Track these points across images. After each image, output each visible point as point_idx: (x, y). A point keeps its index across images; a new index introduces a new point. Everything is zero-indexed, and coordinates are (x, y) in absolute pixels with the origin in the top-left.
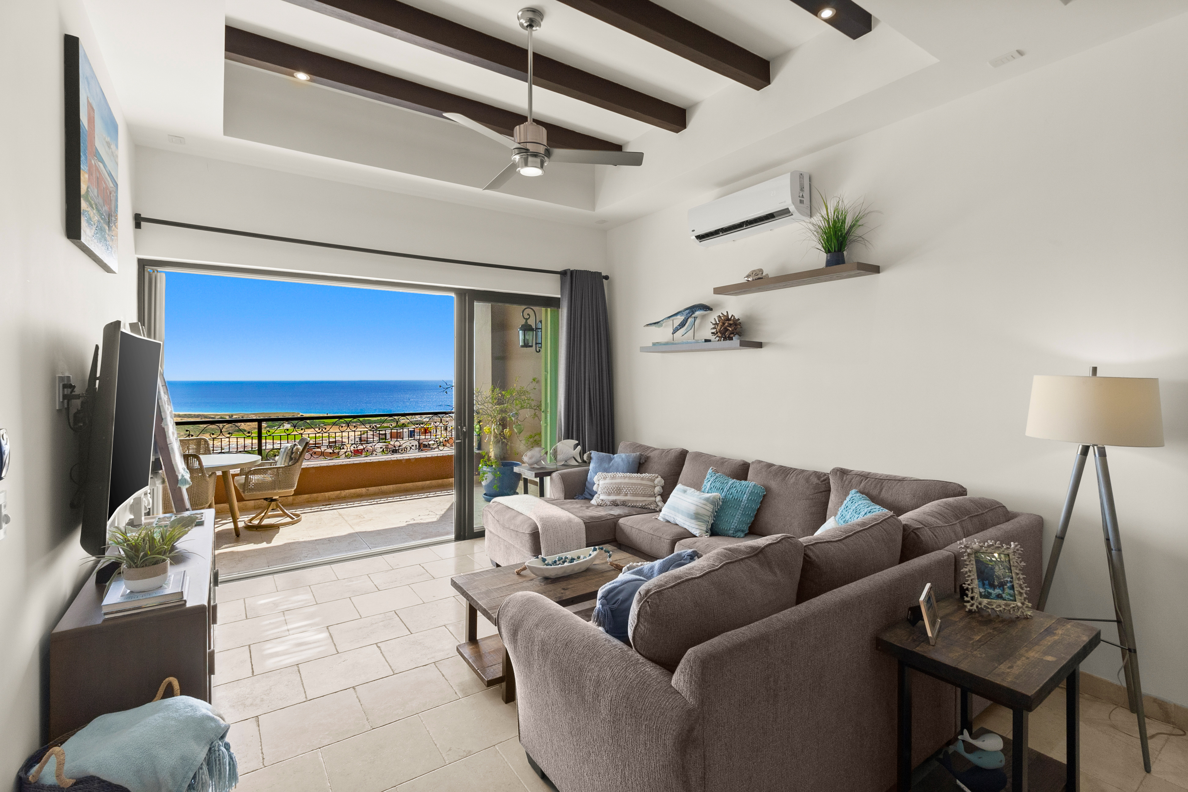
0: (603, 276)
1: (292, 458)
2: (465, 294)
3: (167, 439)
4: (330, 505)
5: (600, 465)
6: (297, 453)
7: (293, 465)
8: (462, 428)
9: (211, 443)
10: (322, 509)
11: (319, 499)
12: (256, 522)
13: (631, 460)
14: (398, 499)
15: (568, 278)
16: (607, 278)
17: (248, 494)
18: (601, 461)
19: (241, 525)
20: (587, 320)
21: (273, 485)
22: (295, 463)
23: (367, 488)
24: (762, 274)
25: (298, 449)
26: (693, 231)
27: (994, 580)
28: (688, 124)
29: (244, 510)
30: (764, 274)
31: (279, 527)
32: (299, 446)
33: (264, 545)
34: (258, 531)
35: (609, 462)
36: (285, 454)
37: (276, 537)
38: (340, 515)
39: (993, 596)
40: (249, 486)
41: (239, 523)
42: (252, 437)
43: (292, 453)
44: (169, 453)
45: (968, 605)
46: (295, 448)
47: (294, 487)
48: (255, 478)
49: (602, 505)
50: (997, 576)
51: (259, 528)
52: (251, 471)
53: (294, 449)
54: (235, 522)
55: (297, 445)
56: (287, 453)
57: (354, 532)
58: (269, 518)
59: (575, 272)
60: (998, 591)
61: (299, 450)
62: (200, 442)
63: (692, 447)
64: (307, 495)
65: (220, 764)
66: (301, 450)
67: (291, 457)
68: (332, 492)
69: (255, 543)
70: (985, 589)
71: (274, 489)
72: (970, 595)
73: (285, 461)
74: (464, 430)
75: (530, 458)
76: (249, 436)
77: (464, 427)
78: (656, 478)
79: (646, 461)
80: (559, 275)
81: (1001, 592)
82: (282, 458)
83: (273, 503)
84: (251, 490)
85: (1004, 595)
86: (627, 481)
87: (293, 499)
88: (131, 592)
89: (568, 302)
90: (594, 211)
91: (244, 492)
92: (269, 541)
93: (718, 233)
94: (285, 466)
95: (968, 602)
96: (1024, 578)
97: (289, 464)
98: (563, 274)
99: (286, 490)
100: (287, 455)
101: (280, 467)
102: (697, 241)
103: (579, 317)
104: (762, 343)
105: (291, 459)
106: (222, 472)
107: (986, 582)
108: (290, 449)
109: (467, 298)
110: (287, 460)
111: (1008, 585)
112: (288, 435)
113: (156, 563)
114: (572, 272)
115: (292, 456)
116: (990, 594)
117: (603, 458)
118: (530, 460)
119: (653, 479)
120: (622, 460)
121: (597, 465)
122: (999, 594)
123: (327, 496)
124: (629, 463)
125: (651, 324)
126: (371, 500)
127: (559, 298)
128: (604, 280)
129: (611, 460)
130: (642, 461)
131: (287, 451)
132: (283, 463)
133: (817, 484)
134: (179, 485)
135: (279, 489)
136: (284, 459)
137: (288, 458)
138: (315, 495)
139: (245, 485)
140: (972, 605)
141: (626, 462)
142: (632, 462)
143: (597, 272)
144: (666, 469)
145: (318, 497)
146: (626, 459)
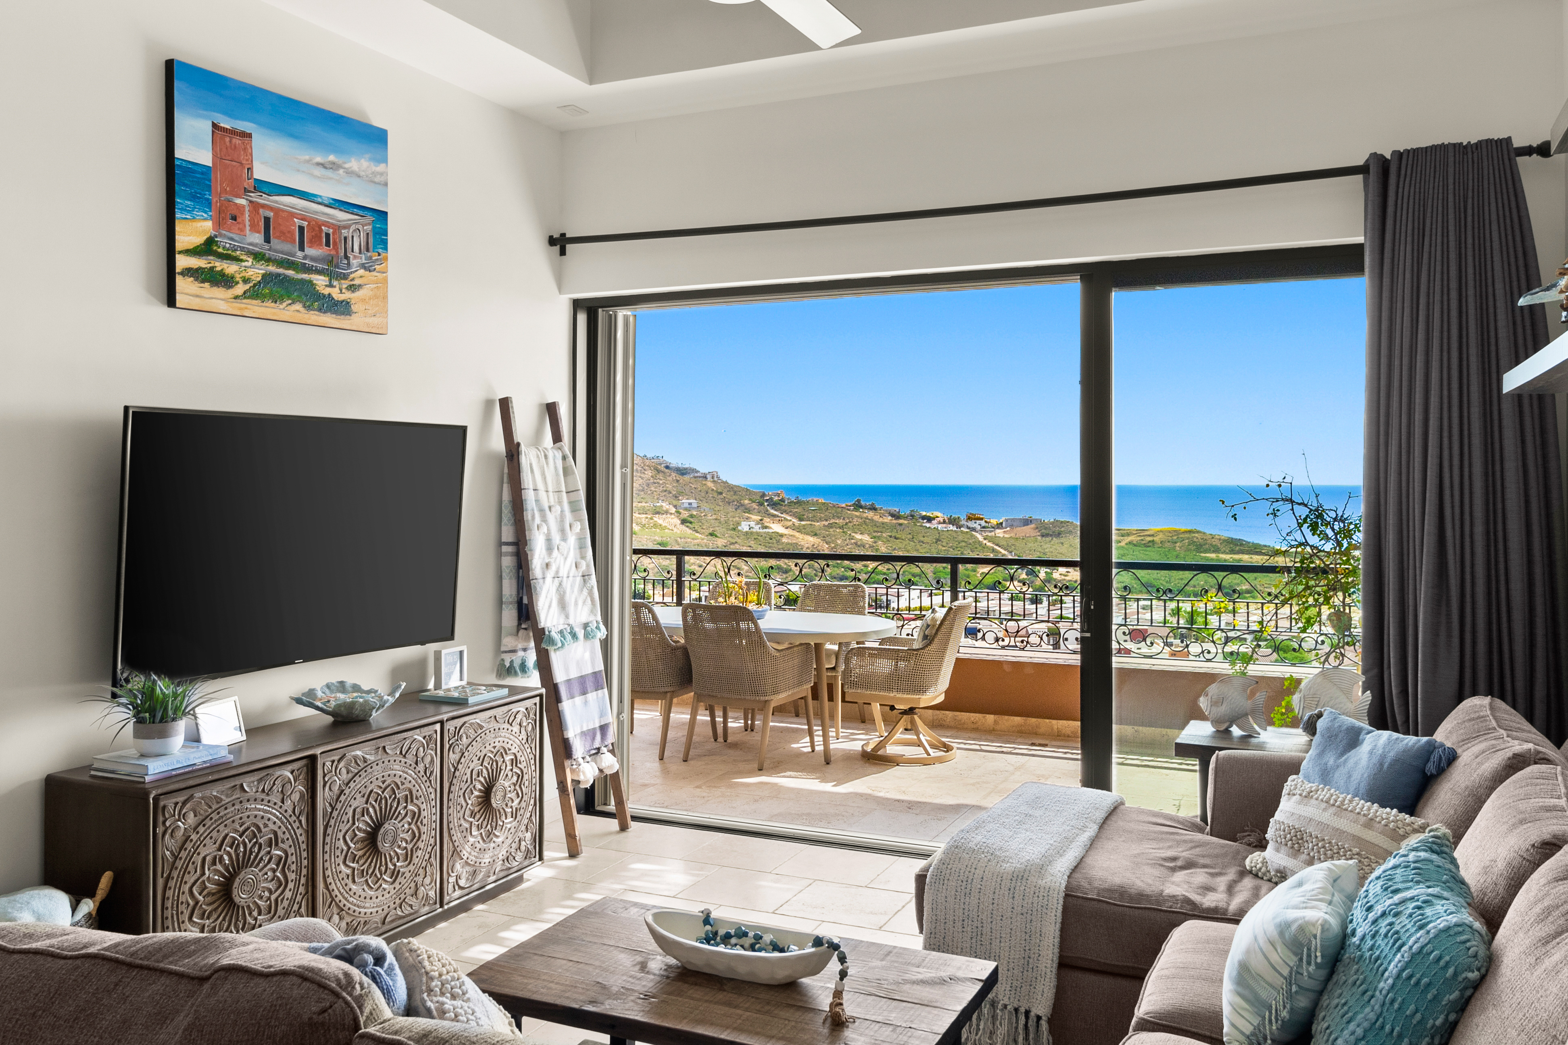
0: (1517, 148)
2: (1092, 276)
12: (872, 747)
16: (1537, 150)
17: (850, 691)
32: (937, 615)
40: (851, 676)
49: (1260, 874)
59: (1396, 157)
64: (1019, 719)
75: (1216, 704)
78: (1415, 831)
83: (905, 716)
84: (853, 684)
87: (995, 721)
97: (919, 646)
98: (1367, 168)
110: (921, 639)
114: (1386, 160)
117: (1336, 735)
124: (1381, 764)
128: (1520, 157)
130: (1431, 768)
137: (922, 635)
138: (1033, 721)
141: (1375, 760)
142: (1391, 765)
143: (1489, 142)
144: (1460, 810)
145: (1038, 727)
146: (1380, 752)
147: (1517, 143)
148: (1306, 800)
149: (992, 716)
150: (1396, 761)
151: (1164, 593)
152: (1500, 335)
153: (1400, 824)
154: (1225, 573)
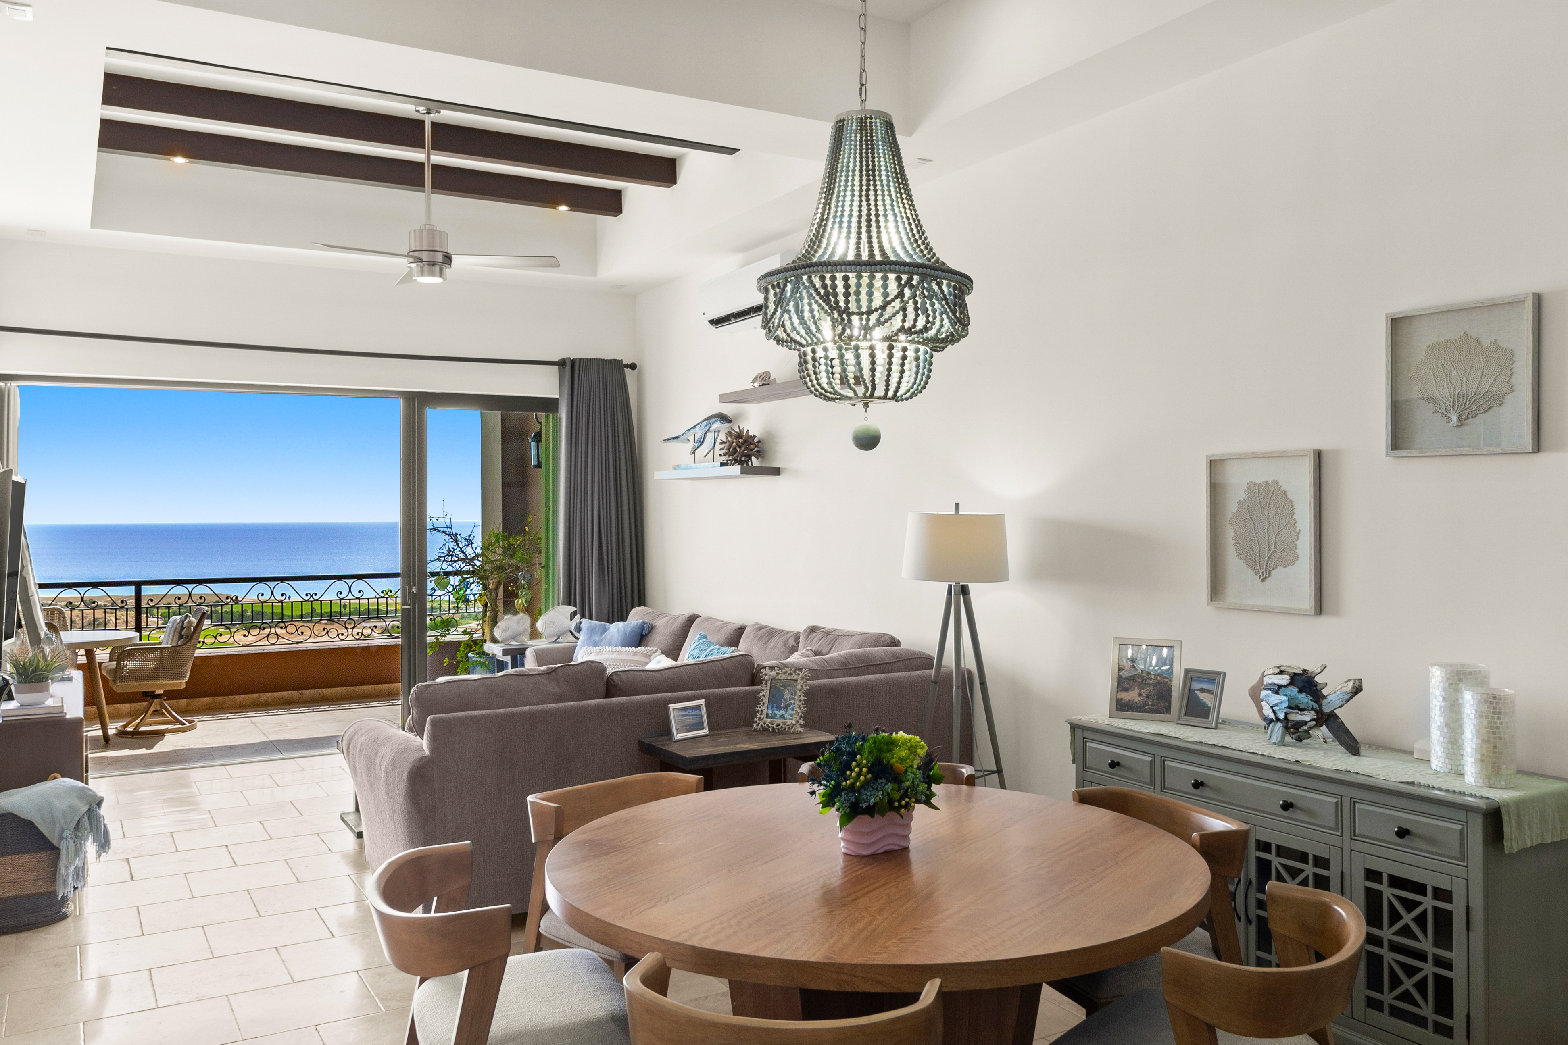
0: (624, 365)
1: (183, 636)
2: (414, 399)
3: (29, 591)
4: (242, 712)
5: (590, 637)
6: (189, 628)
7: (183, 645)
8: (410, 588)
9: (67, 613)
10: (229, 717)
11: (225, 706)
12: (130, 729)
13: (629, 630)
14: (347, 706)
15: (567, 370)
16: (633, 367)
17: (120, 684)
18: (592, 631)
19: (112, 732)
20: (597, 430)
21: (155, 674)
22: (187, 643)
23: (300, 691)
24: (769, 378)
25: (190, 623)
26: (704, 314)
27: (781, 702)
28: (679, 177)
29: (115, 717)
30: (771, 379)
31: (163, 735)
32: (192, 619)
33: (143, 751)
34: (135, 738)
35: (602, 634)
36: (173, 629)
37: (159, 743)
38: (253, 723)
39: (778, 716)
40: (123, 673)
41: (109, 730)
42: (127, 609)
43: (182, 628)
44: (31, 606)
45: (755, 725)
46: (187, 621)
47: (185, 677)
48: (131, 664)
50: (784, 699)
51: (136, 733)
52: (124, 651)
53: (185, 622)
54: (104, 728)
55: (190, 617)
56: (176, 628)
57: (267, 740)
58: (150, 725)
59: (578, 361)
60: (782, 712)
61: (192, 623)
62: (53, 614)
63: (704, 611)
64: (206, 699)
65: (97, 821)
66: (196, 623)
67: (180, 633)
68: (246, 696)
69: (130, 749)
70: (772, 710)
71: (157, 679)
72: (759, 715)
73: (172, 640)
74: (414, 590)
75: (504, 631)
76: (123, 607)
77: (414, 587)
78: (654, 652)
79: (650, 632)
80: (556, 367)
81: (784, 713)
82: (169, 636)
83: (155, 700)
84: (125, 679)
85: (786, 716)
86: (615, 656)
87: (187, 703)
88: (21, 705)
89: (568, 406)
90: (596, 276)
91: (114, 681)
92: (151, 747)
93: (729, 320)
94: (172, 647)
95: (756, 722)
96: (804, 700)
97: (177, 644)
98: (561, 364)
99: (174, 682)
100: (175, 631)
101: (164, 648)
102: (712, 328)
103: (584, 428)
104: (779, 468)
105: (181, 637)
106: (85, 650)
107: (775, 705)
108: (180, 622)
109: (416, 403)
110: (176, 639)
111: (792, 706)
112: (180, 606)
113: (41, 681)
114: (573, 362)
115: (183, 633)
116: (776, 715)
117: (595, 628)
118: (504, 634)
119: (649, 654)
120: (618, 631)
121: (586, 638)
122: (783, 715)
123: (238, 701)
124: (626, 634)
125: (668, 440)
126: (304, 707)
127: (557, 399)
128: (625, 369)
129: (605, 630)
130: (645, 631)
131: (175, 626)
132: (169, 642)
133: (793, 646)
134: (41, 645)
135: (164, 679)
136: (171, 637)
137: (177, 635)
138: (220, 698)
139: (116, 672)
140: (758, 725)
141: (621, 633)
142: (630, 634)
143: (615, 360)
144: (670, 641)
145: (224, 702)
146: (623, 629)
147: (625, 362)
148: (600, 653)
149: (185, 700)
150: (631, 632)
151: (311, 596)
152: (621, 450)
153: (648, 651)
154: (354, 580)
